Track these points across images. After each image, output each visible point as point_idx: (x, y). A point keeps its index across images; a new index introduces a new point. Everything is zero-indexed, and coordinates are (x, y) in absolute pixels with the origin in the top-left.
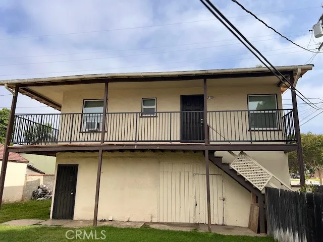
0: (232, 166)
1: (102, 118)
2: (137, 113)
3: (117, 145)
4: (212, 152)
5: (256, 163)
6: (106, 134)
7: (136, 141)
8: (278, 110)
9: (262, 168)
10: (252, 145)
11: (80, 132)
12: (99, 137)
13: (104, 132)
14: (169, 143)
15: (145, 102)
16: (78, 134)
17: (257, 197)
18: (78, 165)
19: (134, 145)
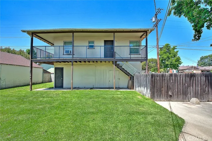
0: (123, 67)
1: (72, 49)
2: (86, 46)
3: (79, 59)
4: (116, 62)
5: (131, 66)
6: (74, 55)
7: (86, 58)
8: (140, 46)
9: (133, 67)
10: (130, 59)
11: (63, 55)
12: (71, 56)
13: (73, 54)
14: (100, 58)
15: (89, 42)
16: (62, 55)
17: (131, 78)
18: (63, 68)
19: (86, 59)
